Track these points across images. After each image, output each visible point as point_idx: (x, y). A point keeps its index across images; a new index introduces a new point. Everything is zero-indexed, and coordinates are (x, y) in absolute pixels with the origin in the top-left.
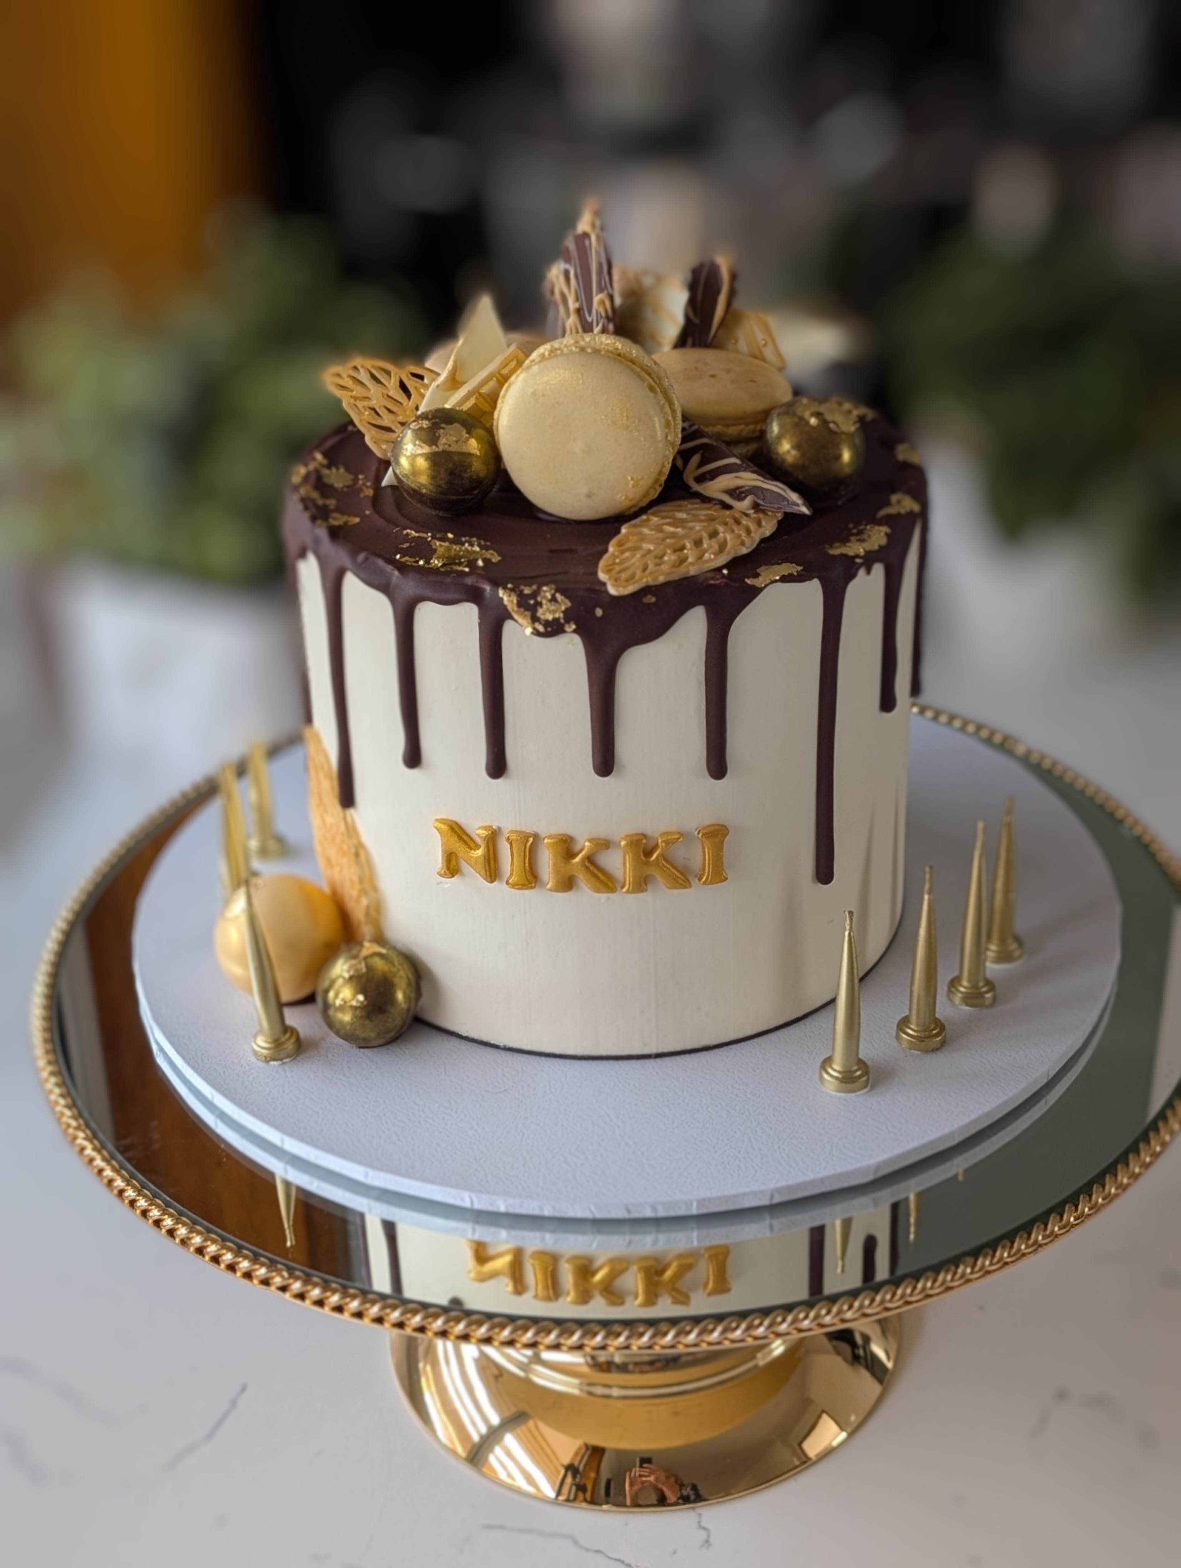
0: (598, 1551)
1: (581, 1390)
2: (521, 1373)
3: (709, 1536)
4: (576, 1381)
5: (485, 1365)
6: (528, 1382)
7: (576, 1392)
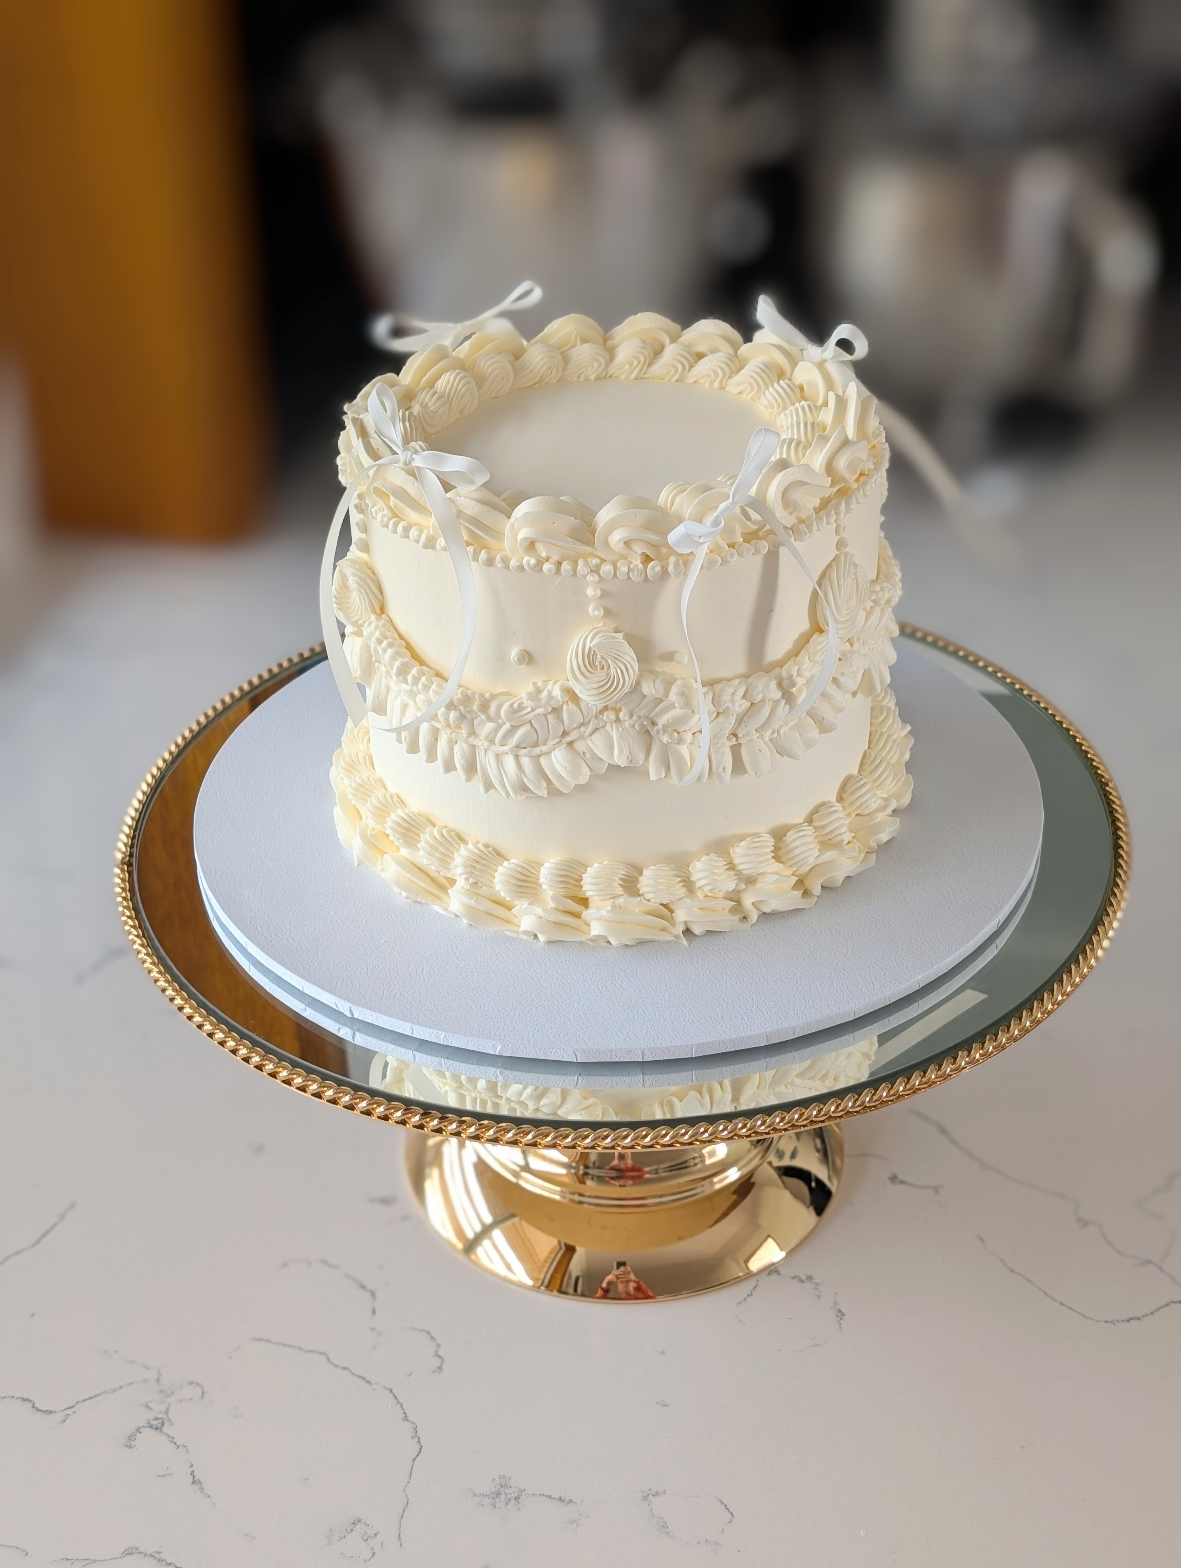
0: (345, 1368)
1: (561, 1196)
2: (513, 1179)
3: (442, 1364)
4: (558, 1189)
5: (482, 1168)
6: (517, 1186)
7: (557, 1197)
